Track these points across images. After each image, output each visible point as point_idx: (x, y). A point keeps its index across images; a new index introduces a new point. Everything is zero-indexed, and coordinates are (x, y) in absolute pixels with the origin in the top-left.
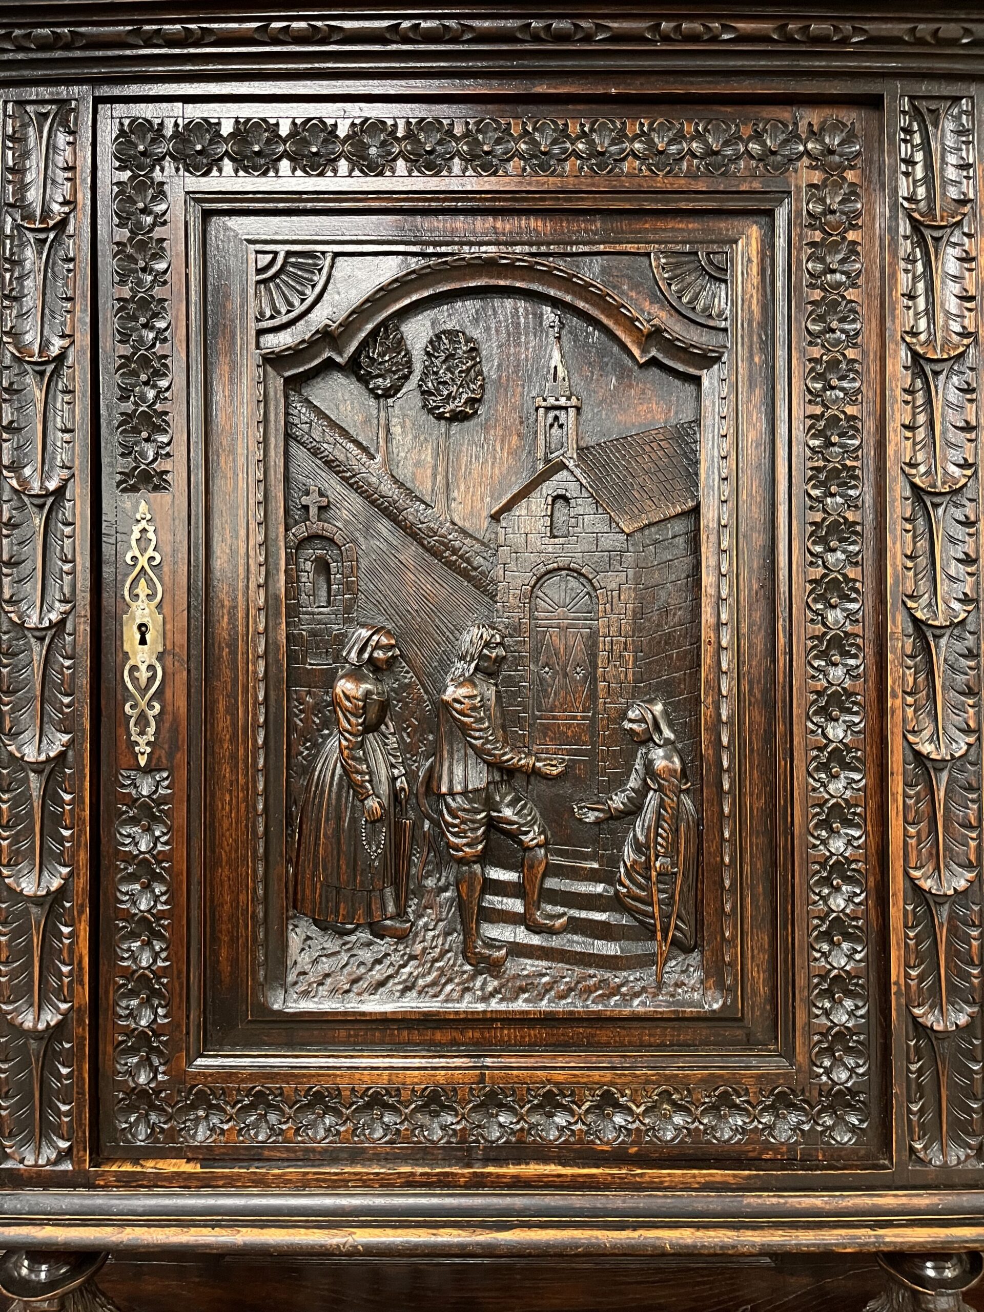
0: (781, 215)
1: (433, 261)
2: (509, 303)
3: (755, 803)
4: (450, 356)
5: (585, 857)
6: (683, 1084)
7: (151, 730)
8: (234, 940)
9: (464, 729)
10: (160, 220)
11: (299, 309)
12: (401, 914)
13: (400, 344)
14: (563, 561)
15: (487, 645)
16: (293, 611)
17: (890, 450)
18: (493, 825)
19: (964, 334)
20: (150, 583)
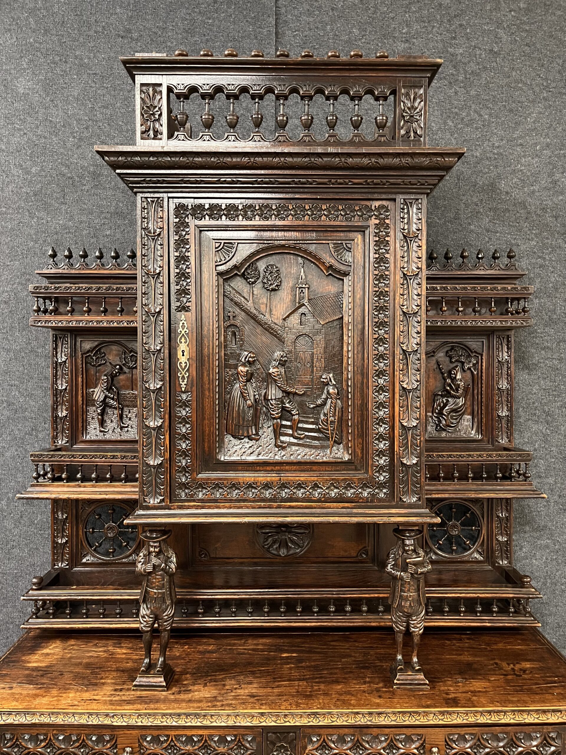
0: (367, 232)
1: (266, 245)
2: (288, 256)
3: (358, 402)
4: (271, 272)
5: (310, 418)
6: (337, 480)
7: (186, 381)
8: (209, 441)
9: (275, 381)
10: (187, 233)
11: (228, 259)
12: (257, 434)
13: (256, 269)
14: (304, 332)
15: (282, 357)
16: (226, 347)
17: (396, 301)
18: (283, 409)
19: (418, 268)
20: (185, 339)
